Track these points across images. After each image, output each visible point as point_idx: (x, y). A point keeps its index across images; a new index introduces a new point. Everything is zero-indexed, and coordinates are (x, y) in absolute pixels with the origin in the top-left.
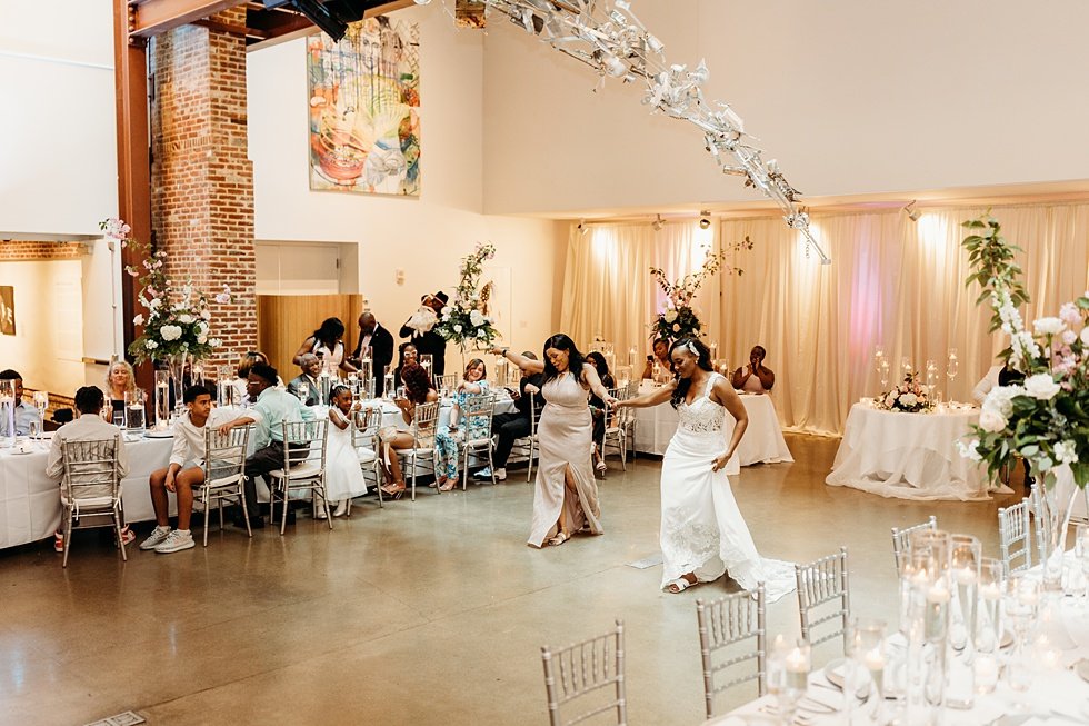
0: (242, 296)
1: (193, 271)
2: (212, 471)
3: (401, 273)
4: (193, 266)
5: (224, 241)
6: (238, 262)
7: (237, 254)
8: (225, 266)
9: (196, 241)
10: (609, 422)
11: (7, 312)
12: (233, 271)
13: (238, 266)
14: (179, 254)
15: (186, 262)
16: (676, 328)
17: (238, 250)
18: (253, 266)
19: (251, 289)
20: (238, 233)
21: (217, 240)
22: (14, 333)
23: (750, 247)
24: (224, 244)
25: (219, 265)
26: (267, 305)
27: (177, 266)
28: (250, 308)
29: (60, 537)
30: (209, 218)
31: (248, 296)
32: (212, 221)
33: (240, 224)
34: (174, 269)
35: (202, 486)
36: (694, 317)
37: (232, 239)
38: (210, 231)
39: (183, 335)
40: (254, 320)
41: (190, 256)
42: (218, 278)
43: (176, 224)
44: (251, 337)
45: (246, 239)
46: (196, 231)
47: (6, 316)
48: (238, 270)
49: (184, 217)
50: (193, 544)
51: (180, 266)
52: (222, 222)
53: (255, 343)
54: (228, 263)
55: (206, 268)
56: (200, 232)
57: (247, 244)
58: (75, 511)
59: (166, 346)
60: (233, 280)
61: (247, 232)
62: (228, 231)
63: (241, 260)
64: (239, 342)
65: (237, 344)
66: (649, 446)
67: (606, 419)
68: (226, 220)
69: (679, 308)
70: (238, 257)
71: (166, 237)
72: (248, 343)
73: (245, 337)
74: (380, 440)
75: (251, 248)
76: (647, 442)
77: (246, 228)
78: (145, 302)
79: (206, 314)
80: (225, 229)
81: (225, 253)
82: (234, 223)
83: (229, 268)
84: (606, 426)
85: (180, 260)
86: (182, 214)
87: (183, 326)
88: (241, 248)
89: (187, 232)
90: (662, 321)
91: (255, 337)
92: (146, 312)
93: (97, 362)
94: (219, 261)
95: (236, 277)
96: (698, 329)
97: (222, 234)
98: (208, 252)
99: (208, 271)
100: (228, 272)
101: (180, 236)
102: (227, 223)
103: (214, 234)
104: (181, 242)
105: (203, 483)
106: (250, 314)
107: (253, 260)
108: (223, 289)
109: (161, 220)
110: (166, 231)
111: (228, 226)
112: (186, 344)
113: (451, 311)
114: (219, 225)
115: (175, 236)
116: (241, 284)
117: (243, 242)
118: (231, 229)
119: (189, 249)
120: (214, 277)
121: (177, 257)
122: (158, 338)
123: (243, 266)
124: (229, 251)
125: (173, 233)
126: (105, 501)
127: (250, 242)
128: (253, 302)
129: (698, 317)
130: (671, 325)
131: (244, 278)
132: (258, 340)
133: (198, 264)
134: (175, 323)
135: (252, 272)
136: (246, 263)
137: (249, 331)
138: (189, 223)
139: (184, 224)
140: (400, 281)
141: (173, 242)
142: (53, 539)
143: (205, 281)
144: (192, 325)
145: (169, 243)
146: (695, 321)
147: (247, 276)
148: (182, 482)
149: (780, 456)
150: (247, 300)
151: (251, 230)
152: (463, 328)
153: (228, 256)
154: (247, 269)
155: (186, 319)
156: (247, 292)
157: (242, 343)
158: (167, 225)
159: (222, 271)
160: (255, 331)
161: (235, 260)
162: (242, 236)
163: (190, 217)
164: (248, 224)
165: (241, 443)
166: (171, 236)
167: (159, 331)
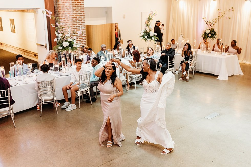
0: (82, 26)
1: (67, 19)
2: (81, 87)
3: (124, 15)
4: (67, 17)
5: (76, 10)
6: (80, 16)
7: (80, 14)
8: (76, 17)
9: (68, 10)
10: (190, 64)
11: (13, 26)
12: (79, 19)
13: (80, 17)
14: (63, 13)
15: (65, 16)
16: (210, 35)
17: (80, 13)
18: (84, 17)
19: (84, 24)
20: (80, 7)
21: (74, 10)
22: (15, 32)
23: (233, 10)
24: (76, 11)
25: (75, 17)
26: (88, 28)
27: (62, 17)
28: (84, 30)
29: (38, 106)
30: (71, 3)
31: (83, 26)
32: (72, 4)
33: (80, 4)
34: (61, 18)
35: (78, 91)
36: (215, 32)
37: (78, 9)
38: (72, 7)
39: (69, 45)
40: (85, 33)
41: (66, 14)
42: (75, 21)
43: (61, 4)
44: (84, 38)
45: (82, 9)
46: (67, 7)
47: (12, 27)
48: (80, 18)
49: (63, 3)
50: (76, 108)
51: (63, 17)
52: (75, 4)
53: (85, 40)
54: (77, 17)
55: (71, 18)
56: (69, 7)
57: (82, 11)
58: (43, 101)
59: (64, 48)
60: (79, 22)
61: (82, 7)
62: (77, 7)
63: (81, 15)
64: (81, 40)
65: (80, 40)
66: (200, 70)
67: (189, 64)
68: (76, 4)
69: (210, 29)
70: (80, 15)
71: (58, 8)
72: (84, 40)
73: (83, 38)
74: (127, 74)
75: (83, 12)
76: (199, 68)
77: (82, 6)
78: (57, 34)
79: (75, 37)
80: (76, 6)
81: (76, 14)
82: (78, 5)
83: (77, 18)
84: (189, 66)
85: (63, 15)
86: (63, 2)
87: (69, 42)
88: (81, 12)
89: (65, 7)
90: (205, 33)
91: (85, 38)
92: (57, 37)
93: (41, 45)
94: (75, 16)
95: (80, 21)
96: (216, 35)
97: (75, 8)
98: (71, 14)
99: (71, 19)
100: (77, 19)
101: (63, 8)
102: (77, 4)
103: (73, 8)
104: (63, 10)
105: (78, 90)
106: (84, 31)
107: (84, 15)
108: (79, 30)
109: (57, 3)
110: (58, 6)
111: (77, 5)
112: (70, 48)
113: (144, 32)
114: (74, 5)
115: (61, 8)
116: (81, 22)
117: (81, 10)
118: (78, 6)
119: (65, 12)
120: (73, 21)
121: (62, 14)
122: (62, 46)
123: (81, 17)
124: (77, 13)
125: (60, 7)
126: (51, 97)
127: (83, 10)
128: (84, 28)
129: (216, 32)
130: (208, 34)
131: (82, 21)
132: (86, 39)
133: (68, 17)
134: (67, 41)
135: (84, 19)
136: (82, 16)
137: (84, 36)
138: (65, 4)
139: (64, 4)
140: (124, 17)
141: (60, 10)
142: (36, 106)
143: (71, 22)
144: (71, 42)
145: (59, 10)
146: (215, 33)
147: (83, 20)
148: (72, 91)
149: (239, 73)
150: (83, 27)
151: (83, 6)
152: (148, 37)
153: (77, 14)
154: (83, 18)
155: (70, 40)
156: (83, 25)
157: (82, 40)
158: (58, 4)
159: (76, 19)
160: (85, 36)
161: (79, 16)
162: (81, 8)
163: (65, 2)
164: (82, 5)
165: (88, 78)
166: (60, 8)
167: (62, 44)
